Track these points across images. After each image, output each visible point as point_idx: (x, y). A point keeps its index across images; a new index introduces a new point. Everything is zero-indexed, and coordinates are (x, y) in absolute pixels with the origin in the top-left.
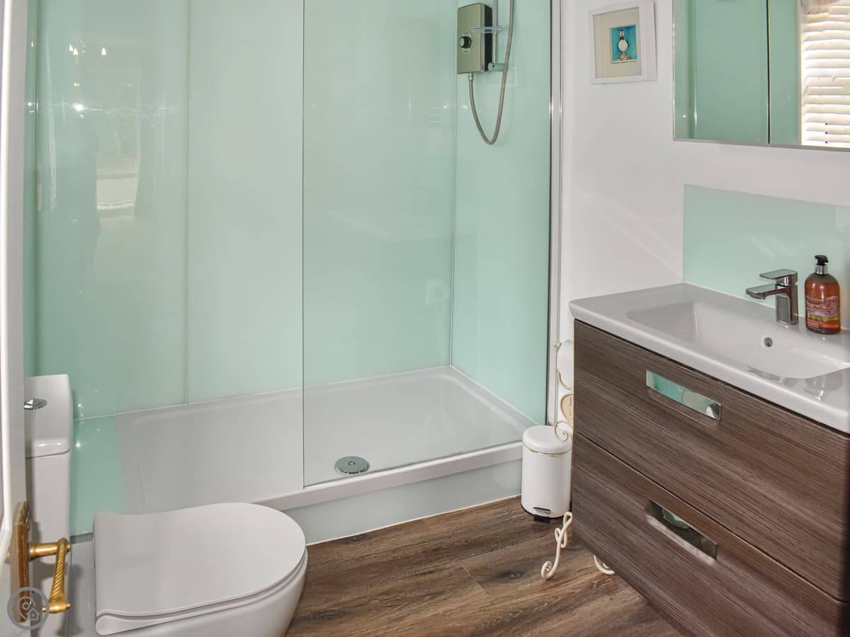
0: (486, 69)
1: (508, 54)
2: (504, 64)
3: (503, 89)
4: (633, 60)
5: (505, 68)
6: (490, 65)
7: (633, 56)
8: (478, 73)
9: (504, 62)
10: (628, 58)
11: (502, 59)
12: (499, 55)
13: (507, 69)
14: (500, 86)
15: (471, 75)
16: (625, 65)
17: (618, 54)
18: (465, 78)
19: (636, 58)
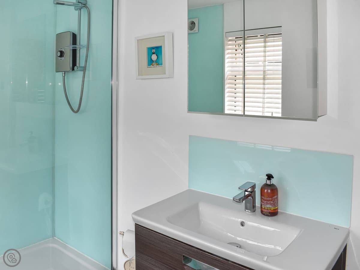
0: (73, 69)
1: (86, 61)
2: (84, 67)
3: (83, 81)
4: (160, 66)
5: (84, 69)
6: (75, 68)
7: (160, 63)
8: (68, 72)
9: (84, 66)
10: (157, 65)
11: (82, 64)
12: (81, 61)
13: (85, 70)
14: (81, 79)
15: (63, 73)
16: (155, 69)
17: (151, 62)
18: (60, 75)
19: (162, 64)
